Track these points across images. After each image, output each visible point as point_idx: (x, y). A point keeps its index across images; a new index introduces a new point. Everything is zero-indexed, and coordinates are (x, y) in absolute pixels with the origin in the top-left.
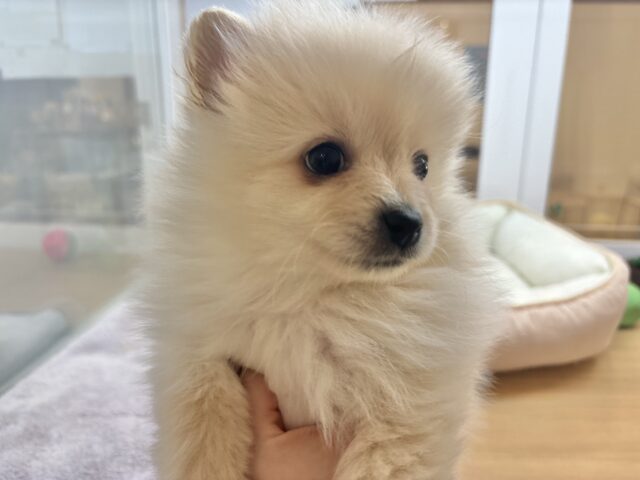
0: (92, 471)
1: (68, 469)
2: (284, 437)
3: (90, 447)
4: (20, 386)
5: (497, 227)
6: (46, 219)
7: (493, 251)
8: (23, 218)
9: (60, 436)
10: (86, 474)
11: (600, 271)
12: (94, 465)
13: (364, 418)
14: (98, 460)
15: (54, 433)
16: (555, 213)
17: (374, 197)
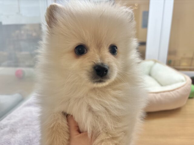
0: (29, 142)
1: (22, 141)
2: (80, 135)
3: (28, 134)
4: (8, 117)
5: (151, 68)
6: (16, 66)
7: (150, 75)
8: (9, 66)
9: (20, 131)
10: (27, 143)
11: (183, 81)
12: (30, 140)
13: (100, 131)
14: (31, 138)
15: (18, 130)
16: (169, 63)
17: (92, 61)
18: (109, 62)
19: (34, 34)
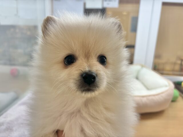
5: (138, 72)
7: (137, 78)
8: (5, 64)
11: (166, 86)
15: (14, 129)
17: (80, 69)
18: (97, 70)
19: (29, 33)
